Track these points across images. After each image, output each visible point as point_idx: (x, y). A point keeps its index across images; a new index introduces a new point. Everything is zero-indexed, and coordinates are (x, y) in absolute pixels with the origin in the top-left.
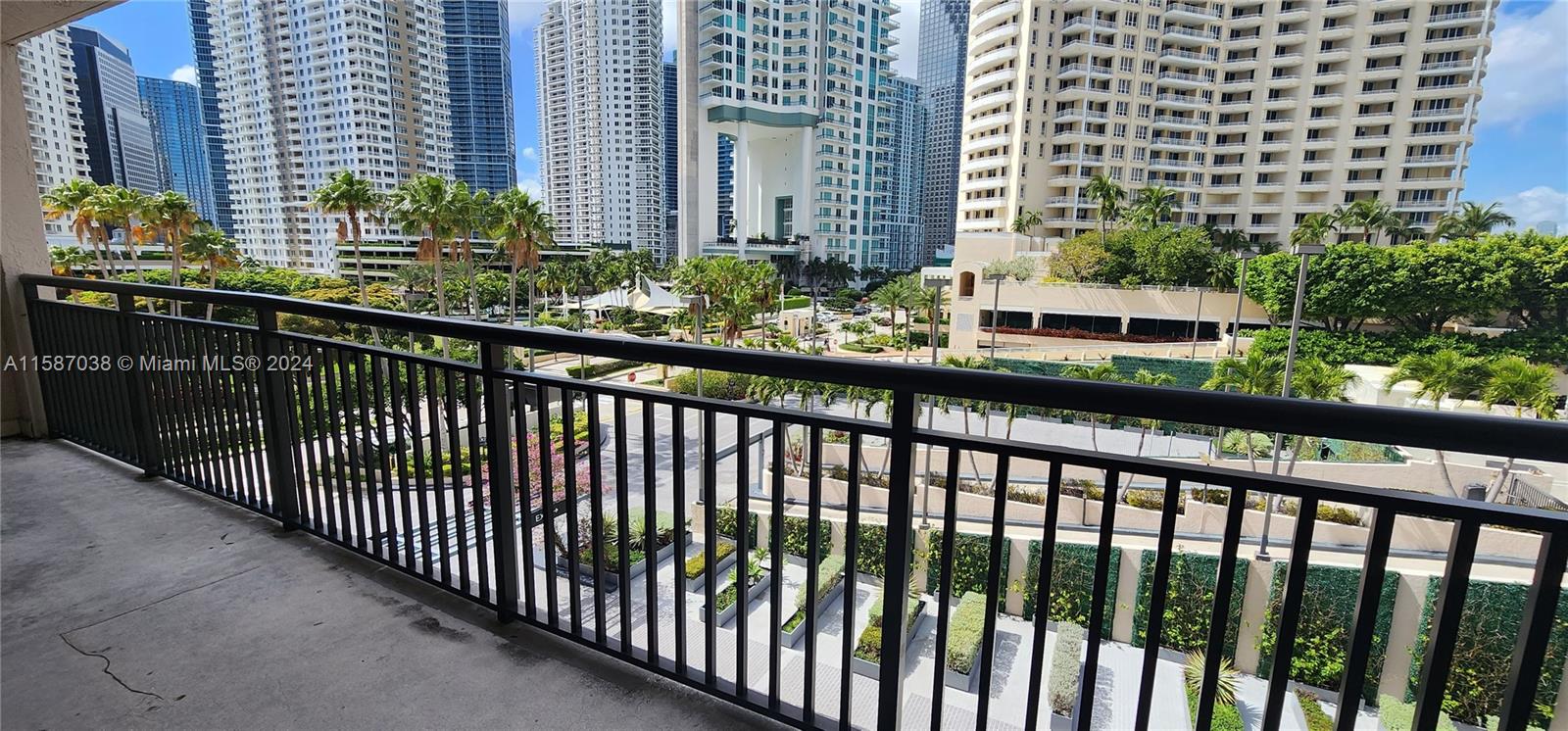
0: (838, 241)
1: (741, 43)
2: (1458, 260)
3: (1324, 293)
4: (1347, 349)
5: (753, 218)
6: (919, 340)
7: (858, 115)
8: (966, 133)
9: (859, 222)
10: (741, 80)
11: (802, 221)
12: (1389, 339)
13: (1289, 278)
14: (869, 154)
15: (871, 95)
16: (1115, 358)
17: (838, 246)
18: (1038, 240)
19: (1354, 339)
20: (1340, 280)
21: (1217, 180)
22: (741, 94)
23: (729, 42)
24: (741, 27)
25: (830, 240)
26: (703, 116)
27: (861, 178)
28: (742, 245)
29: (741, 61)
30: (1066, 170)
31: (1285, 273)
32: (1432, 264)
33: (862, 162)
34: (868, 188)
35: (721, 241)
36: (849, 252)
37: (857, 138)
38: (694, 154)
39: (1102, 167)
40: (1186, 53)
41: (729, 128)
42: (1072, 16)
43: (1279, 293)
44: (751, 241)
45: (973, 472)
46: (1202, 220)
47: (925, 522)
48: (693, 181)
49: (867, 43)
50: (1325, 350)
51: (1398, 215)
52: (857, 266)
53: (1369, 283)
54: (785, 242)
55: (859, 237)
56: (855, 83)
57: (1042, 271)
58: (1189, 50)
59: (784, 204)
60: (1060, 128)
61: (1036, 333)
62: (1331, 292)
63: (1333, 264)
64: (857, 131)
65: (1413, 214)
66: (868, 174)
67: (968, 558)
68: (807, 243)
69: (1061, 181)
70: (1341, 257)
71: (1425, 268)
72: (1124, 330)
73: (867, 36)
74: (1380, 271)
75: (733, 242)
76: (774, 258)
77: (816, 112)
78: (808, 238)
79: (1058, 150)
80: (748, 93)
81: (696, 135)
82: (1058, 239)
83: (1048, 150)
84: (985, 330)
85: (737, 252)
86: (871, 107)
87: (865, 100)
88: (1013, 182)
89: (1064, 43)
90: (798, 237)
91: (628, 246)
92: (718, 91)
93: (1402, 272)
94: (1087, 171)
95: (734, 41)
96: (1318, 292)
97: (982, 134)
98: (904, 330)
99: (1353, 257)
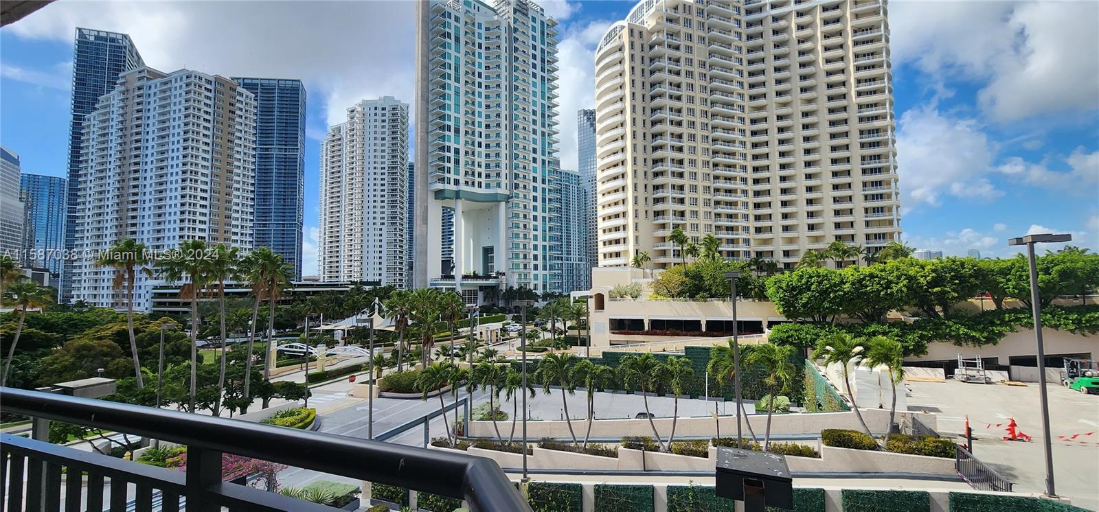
0: (525, 275)
1: (457, 151)
2: (877, 277)
3: (805, 300)
4: (827, 335)
5: (466, 262)
6: (572, 341)
7: (535, 194)
8: (600, 205)
9: (540, 262)
10: (457, 172)
11: (500, 263)
12: (850, 327)
13: (785, 291)
14: (544, 218)
15: (544, 181)
16: (687, 348)
17: (525, 279)
18: (648, 271)
19: (830, 329)
20: (813, 291)
21: (758, 230)
22: (457, 182)
23: (449, 151)
24: (457, 142)
25: (520, 275)
26: (431, 197)
27: (539, 233)
28: (458, 280)
29: (457, 162)
30: (663, 226)
31: (782, 288)
32: (864, 279)
33: (539, 223)
34: (544, 240)
35: (444, 277)
36: (533, 282)
37: (535, 208)
38: (425, 220)
39: (686, 224)
40: (727, 156)
41: (449, 203)
42: (656, 136)
43: (781, 301)
44: (465, 277)
45: (571, 436)
46: (753, 255)
47: (525, 477)
48: (425, 237)
49: (539, 151)
50: (813, 337)
51: (869, 249)
52: (540, 292)
53: (830, 293)
54: (487, 277)
55: (540, 272)
56: (532, 174)
57: (648, 292)
58: (728, 154)
59: (488, 252)
60: (657, 201)
61: (647, 333)
62: (809, 298)
63: (808, 281)
64: (535, 204)
65: (876, 248)
66: (544, 231)
67: (554, 503)
68: (504, 277)
69: (661, 233)
70: (811, 277)
71: (860, 281)
72: (704, 329)
73: (539, 147)
74: (835, 285)
75: (453, 277)
76: (481, 288)
77: (507, 192)
78: (504, 273)
79: (657, 214)
80: (462, 181)
81: (426, 208)
82: (661, 270)
83: (651, 214)
84: (613, 333)
85: (455, 284)
86: (544, 189)
87: (539, 185)
88: (630, 234)
89: (653, 151)
90: (498, 273)
91: (379, 283)
92: (442, 180)
93: (848, 285)
94: (676, 226)
95: (452, 150)
96: (801, 299)
97: (609, 205)
98: (563, 336)
99: (819, 277)
